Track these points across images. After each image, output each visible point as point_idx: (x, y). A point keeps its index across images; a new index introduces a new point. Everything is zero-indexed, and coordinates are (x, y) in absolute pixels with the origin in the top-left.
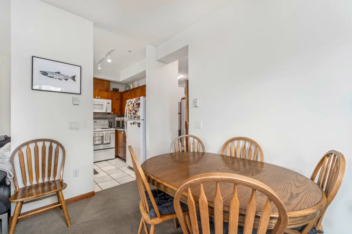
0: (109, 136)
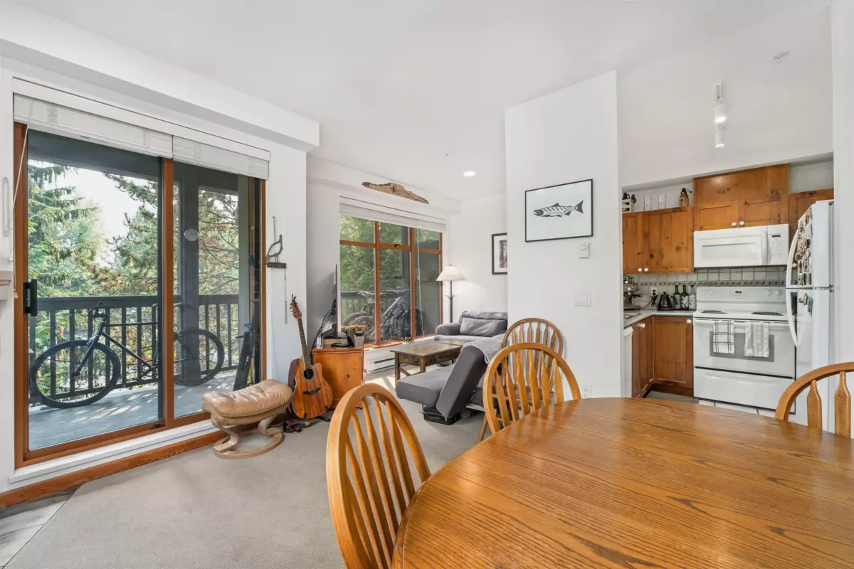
0: (766, 336)
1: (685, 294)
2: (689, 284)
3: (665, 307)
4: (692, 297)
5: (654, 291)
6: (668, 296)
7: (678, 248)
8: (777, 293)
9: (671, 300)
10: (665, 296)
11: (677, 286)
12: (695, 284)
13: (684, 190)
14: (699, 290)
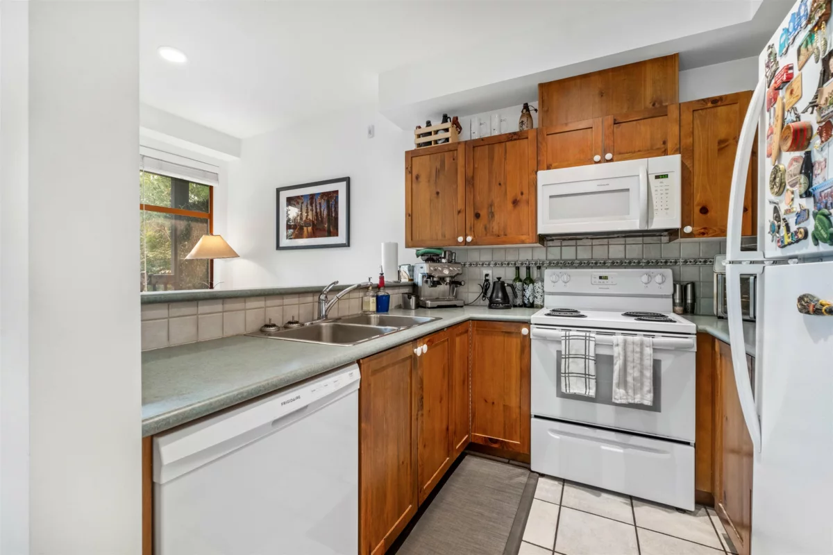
0: (648, 363)
1: (530, 280)
2: (536, 264)
3: (498, 303)
4: (538, 285)
5: (487, 275)
6: (503, 283)
7: (515, 202)
8: (658, 279)
9: (509, 290)
10: (500, 284)
11: (518, 268)
12: (543, 264)
13: (526, 107)
14: (548, 273)
